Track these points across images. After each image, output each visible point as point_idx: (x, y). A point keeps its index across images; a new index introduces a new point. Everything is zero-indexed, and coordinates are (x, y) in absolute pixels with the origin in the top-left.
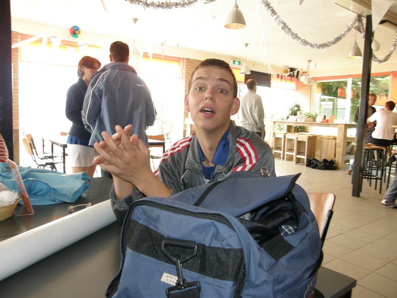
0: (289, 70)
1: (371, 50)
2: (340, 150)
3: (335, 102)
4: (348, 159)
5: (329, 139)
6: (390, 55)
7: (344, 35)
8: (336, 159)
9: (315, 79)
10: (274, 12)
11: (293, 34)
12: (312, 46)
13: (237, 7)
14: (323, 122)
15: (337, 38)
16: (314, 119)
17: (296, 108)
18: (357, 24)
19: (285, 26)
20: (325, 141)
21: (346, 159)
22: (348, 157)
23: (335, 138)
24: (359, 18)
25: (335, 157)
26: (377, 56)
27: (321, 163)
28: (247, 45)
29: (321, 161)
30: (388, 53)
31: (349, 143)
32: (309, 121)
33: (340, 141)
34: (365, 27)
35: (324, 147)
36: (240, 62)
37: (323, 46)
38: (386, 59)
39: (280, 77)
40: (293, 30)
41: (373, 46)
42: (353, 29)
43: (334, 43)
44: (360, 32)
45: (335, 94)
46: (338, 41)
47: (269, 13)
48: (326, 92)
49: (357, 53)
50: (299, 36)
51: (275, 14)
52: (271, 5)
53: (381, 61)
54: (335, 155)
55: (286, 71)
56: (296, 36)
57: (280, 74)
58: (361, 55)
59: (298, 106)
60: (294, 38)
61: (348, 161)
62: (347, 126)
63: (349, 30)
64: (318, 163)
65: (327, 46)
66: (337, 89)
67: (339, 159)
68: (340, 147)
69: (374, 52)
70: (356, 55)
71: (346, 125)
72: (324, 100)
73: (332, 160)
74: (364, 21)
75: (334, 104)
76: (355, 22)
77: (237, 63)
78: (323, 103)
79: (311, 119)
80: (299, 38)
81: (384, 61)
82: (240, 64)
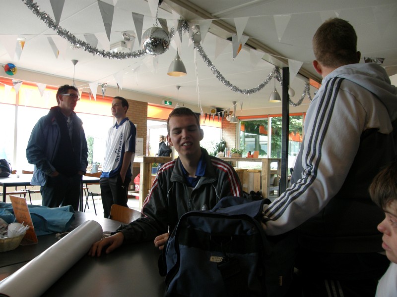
0: (216, 110)
1: (288, 96)
2: (264, 182)
3: (257, 139)
4: (272, 190)
5: (254, 172)
6: (302, 100)
7: (266, 83)
8: (262, 190)
9: (239, 118)
10: (210, 63)
11: (226, 81)
12: (241, 91)
13: (178, 57)
14: (249, 157)
15: (261, 85)
16: (241, 154)
17: (223, 145)
18: (276, 74)
19: (219, 75)
20: (251, 175)
21: (271, 190)
22: (272, 188)
23: (260, 172)
24: (277, 69)
25: (261, 189)
26: (292, 101)
27: (248, 195)
28: (179, 87)
29: (249, 193)
30: (300, 98)
31: (272, 176)
32: (236, 157)
33: (264, 174)
34: (282, 76)
35: (251, 179)
36: (171, 103)
37: (251, 91)
38: (299, 103)
39: (208, 116)
40: (226, 78)
41: (290, 93)
42: (273, 78)
43: (259, 89)
44: (279, 80)
45: (257, 132)
46: (262, 88)
47: (206, 63)
48: (249, 130)
49: (277, 98)
50: (231, 83)
51: (211, 64)
52: (208, 57)
53: (296, 105)
54: (261, 187)
55: (213, 111)
56: (228, 84)
57: (208, 114)
58: (280, 99)
59: (225, 143)
60: (226, 85)
61: (272, 192)
62: (270, 161)
63: (270, 78)
64: (246, 195)
65: (253, 92)
66: (258, 127)
67: (265, 191)
68: (265, 179)
69: (291, 98)
70: (276, 99)
71: (269, 159)
72: (247, 137)
73: (258, 192)
74: (281, 71)
75: (256, 141)
76: (275, 73)
77: (168, 103)
78: (247, 139)
79: (237, 155)
80: (231, 85)
81: (298, 105)
82: (171, 104)
